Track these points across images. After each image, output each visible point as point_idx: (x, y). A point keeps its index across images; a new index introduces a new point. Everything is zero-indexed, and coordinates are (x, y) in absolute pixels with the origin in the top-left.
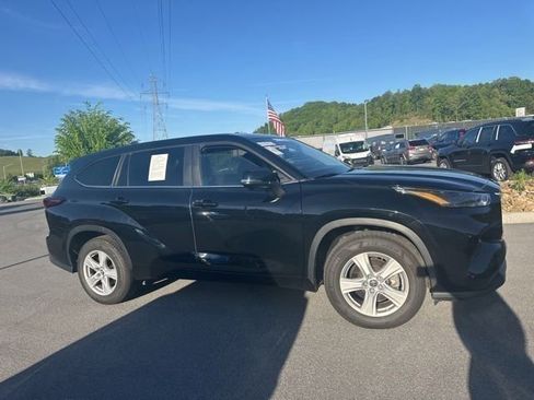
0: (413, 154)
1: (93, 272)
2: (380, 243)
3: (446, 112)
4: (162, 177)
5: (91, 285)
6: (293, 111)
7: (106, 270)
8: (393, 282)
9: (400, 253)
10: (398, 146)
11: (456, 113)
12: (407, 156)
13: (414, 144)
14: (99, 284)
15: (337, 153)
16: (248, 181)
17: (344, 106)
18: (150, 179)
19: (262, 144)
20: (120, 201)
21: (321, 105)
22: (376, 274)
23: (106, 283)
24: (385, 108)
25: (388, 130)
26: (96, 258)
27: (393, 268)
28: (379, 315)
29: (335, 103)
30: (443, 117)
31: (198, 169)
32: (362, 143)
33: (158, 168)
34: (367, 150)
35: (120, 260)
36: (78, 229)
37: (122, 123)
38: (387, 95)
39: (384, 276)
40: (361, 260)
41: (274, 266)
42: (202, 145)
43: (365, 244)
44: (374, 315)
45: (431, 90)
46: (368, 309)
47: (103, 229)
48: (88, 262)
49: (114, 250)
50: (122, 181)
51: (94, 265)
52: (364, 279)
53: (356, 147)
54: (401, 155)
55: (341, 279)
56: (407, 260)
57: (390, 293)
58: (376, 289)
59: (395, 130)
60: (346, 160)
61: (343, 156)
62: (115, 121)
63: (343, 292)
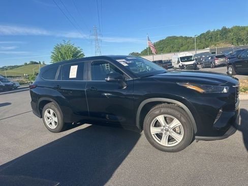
0: (217, 62)
1: (48, 118)
2: (169, 110)
3: (239, 40)
4: (75, 77)
5: (48, 124)
6: (160, 41)
7: (53, 117)
8: (177, 130)
9: (179, 116)
10: (210, 58)
11: (245, 40)
12: (214, 63)
13: (218, 57)
14: (51, 123)
15: (178, 62)
16: (108, 79)
17: (186, 38)
18: (70, 77)
19: (118, 61)
20: (57, 87)
21: (175, 38)
22: (168, 126)
23: (53, 124)
24: (206, 39)
25: (207, 50)
26: (49, 112)
27: (176, 123)
28: (169, 146)
29: (182, 37)
30: (237, 43)
31: (90, 72)
32: (191, 57)
33: (73, 72)
34: (194, 60)
35: (58, 113)
36: (41, 99)
37: (79, 49)
38: (208, 32)
39: (171, 126)
40: (161, 119)
41: (122, 119)
42: (92, 61)
43: (162, 111)
44: (167, 145)
45: (232, 29)
46: (164, 142)
47: (51, 100)
48: (46, 114)
49: (56, 109)
50: (59, 78)
51: (48, 115)
52: (162, 128)
53: (188, 59)
54: (211, 63)
55: (151, 127)
56: (182, 119)
57: (174, 135)
58: (168, 133)
59: (211, 50)
60: (183, 65)
61: (181, 63)
62: (76, 48)
63: (152, 134)
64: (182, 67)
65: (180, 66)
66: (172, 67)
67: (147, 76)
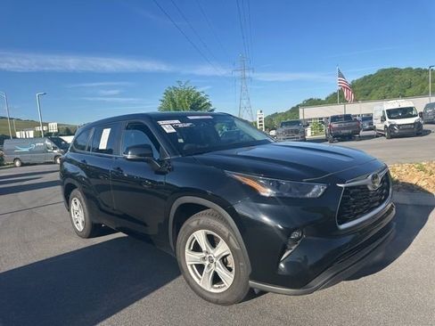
1: (76, 213)
4: (105, 147)
5: (75, 222)
9: (227, 235)
15: (383, 119)
18: (99, 148)
19: (161, 123)
21: (395, 72)
22: (212, 251)
23: (80, 223)
26: (76, 204)
29: (410, 69)
32: (411, 109)
33: (104, 139)
34: (415, 116)
37: (203, 95)
39: (218, 253)
40: (200, 236)
42: (128, 122)
47: (77, 184)
48: (73, 205)
49: (82, 199)
51: (75, 208)
55: (187, 250)
57: (222, 272)
58: (213, 265)
60: (392, 125)
61: (388, 122)
62: (198, 94)
63: (188, 263)
64: (390, 129)
65: (386, 126)
66: (373, 129)
67: (196, 154)
